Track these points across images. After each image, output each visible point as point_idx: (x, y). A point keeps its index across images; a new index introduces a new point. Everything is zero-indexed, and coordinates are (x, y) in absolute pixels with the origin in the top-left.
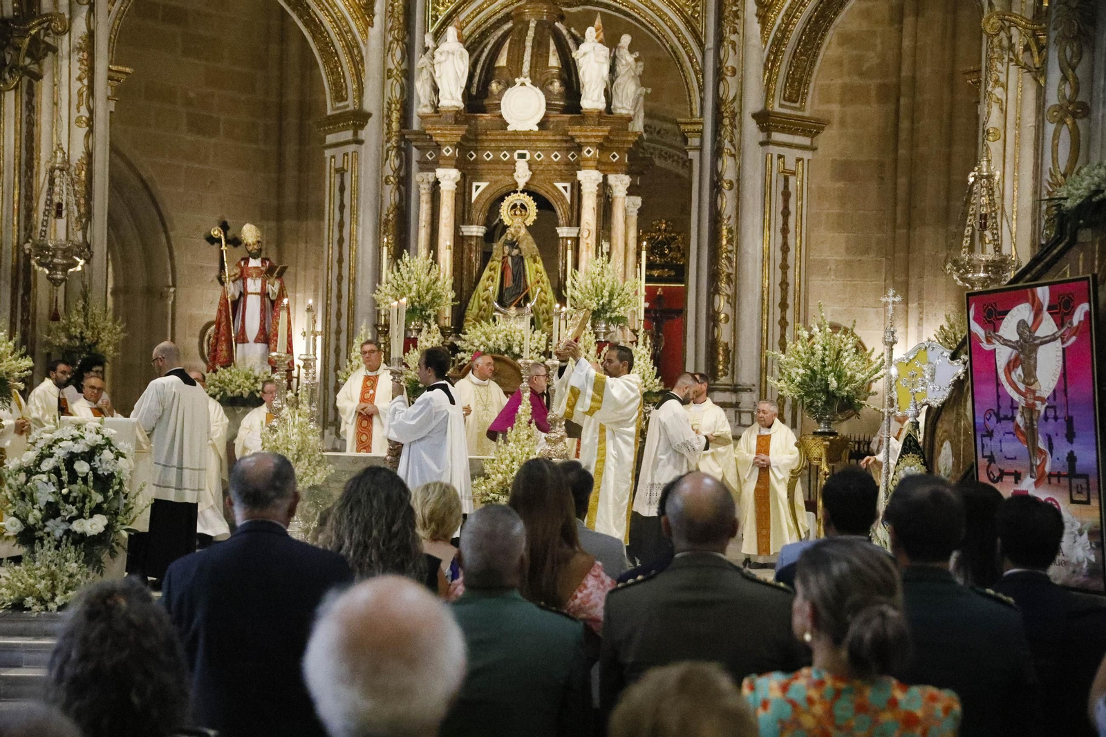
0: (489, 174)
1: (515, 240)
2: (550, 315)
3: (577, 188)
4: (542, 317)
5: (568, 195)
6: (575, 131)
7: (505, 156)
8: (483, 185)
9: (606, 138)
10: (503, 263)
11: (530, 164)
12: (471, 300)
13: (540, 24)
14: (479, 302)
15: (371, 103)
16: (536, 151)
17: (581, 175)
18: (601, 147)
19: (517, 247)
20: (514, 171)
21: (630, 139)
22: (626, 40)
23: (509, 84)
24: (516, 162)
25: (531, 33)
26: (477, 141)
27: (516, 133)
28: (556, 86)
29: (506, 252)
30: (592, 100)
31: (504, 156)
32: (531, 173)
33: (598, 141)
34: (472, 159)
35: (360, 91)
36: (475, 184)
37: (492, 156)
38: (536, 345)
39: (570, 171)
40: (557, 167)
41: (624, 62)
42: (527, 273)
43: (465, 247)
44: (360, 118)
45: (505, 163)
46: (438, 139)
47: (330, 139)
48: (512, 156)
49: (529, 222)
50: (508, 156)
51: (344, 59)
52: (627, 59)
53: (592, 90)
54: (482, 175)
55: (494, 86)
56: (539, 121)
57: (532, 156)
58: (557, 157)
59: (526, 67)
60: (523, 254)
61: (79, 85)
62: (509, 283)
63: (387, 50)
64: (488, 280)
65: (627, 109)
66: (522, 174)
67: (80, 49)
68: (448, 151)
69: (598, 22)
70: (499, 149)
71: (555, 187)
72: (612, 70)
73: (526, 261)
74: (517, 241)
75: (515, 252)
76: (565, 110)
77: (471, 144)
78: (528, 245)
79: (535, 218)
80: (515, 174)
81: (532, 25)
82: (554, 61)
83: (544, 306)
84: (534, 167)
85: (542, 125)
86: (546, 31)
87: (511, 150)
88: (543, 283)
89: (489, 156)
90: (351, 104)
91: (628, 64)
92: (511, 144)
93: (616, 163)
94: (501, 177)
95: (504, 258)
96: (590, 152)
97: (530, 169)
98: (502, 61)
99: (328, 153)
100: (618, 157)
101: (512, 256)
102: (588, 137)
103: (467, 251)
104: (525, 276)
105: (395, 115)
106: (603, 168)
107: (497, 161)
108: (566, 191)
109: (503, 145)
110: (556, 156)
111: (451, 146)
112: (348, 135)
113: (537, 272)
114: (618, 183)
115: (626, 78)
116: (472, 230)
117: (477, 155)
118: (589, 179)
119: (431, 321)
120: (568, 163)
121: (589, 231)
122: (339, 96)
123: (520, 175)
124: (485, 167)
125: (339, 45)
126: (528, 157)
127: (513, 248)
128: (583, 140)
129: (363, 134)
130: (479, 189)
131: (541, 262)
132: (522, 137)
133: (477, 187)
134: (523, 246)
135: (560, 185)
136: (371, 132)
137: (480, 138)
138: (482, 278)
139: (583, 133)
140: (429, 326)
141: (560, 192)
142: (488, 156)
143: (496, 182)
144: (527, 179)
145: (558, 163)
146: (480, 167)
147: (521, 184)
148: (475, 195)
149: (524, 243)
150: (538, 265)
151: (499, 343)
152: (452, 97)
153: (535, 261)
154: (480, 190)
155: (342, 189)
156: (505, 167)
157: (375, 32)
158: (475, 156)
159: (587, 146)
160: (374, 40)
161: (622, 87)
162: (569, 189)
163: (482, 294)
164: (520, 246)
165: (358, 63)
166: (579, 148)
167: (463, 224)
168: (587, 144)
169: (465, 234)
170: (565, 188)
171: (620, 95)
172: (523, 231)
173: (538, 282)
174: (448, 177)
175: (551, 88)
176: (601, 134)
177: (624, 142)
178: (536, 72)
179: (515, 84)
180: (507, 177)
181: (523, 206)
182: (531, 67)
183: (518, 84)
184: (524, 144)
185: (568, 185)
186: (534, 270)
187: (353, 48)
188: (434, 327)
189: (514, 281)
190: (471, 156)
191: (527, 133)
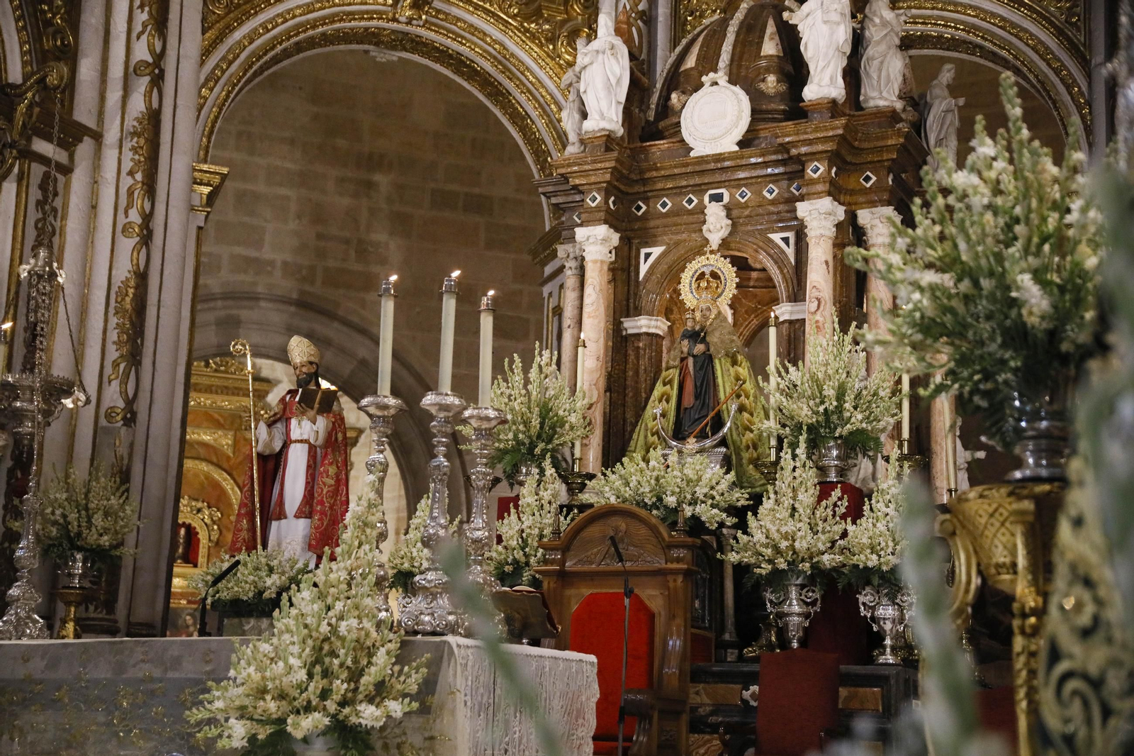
0: (665, 234)
1: (697, 328)
2: (760, 450)
4: (746, 456)
5: (790, 252)
6: (797, 143)
7: (690, 201)
8: (657, 252)
10: (681, 370)
11: (728, 209)
12: (635, 436)
14: (646, 437)
16: (739, 187)
17: (804, 210)
18: (840, 162)
19: (703, 341)
20: (704, 222)
21: (890, 142)
24: (705, 207)
25: (739, 16)
26: (644, 181)
27: (702, 160)
28: (772, 83)
29: (685, 350)
30: (822, 86)
32: (730, 222)
33: (829, 146)
34: (640, 213)
36: (643, 251)
37: (670, 205)
38: (705, 490)
39: (793, 213)
40: (772, 208)
41: (877, 20)
42: (720, 380)
43: (630, 352)
45: (690, 213)
46: (577, 182)
47: (548, 271)
48: (701, 201)
50: (696, 201)
53: (819, 69)
54: (655, 236)
55: (675, 98)
56: (740, 138)
57: (732, 196)
59: (724, 59)
60: (712, 349)
61: (129, 181)
62: (689, 400)
64: (660, 401)
65: (886, 99)
66: (716, 227)
67: (135, 134)
68: (594, 199)
70: (678, 192)
71: (771, 241)
73: (717, 361)
74: (702, 329)
75: (700, 348)
77: (637, 188)
78: (722, 336)
79: (735, 292)
80: (705, 228)
81: (744, 6)
82: (770, 48)
83: (749, 435)
84: (735, 213)
85: (745, 143)
86: (766, 11)
87: (700, 189)
88: (747, 397)
91: (885, 23)
92: (697, 180)
93: (870, 188)
94: (684, 236)
95: (682, 360)
96: (818, 170)
97: (728, 216)
98: (690, 62)
99: (545, 291)
100: (874, 178)
101: (694, 356)
102: (810, 142)
103: (632, 357)
104: (715, 385)
106: (848, 199)
107: (678, 212)
108: (788, 244)
109: (684, 183)
110: (771, 192)
111: (599, 190)
113: (738, 379)
114: (877, 222)
115: (882, 47)
116: (639, 323)
117: (648, 206)
118: (819, 214)
119: (547, 464)
120: (790, 200)
121: (819, 300)
123: (712, 228)
124: (658, 222)
126: (726, 199)
127: (696, 342)
128: (804, 150)
130: (650, 258)
131: (746, 364)
132: (712, 166)
133: (648, 256)
134: (713, 339)
135: (776, 237)
137: (647, 175)
138: (652, 398)
139: (802, 137)
140: (542, 472)
141: (779, 247)
142: (664, 205)
143: (677, 244)
144: (724, 233)
145: (773, 202)
146: (652, 223)
148: (642, 268)
149: (717, 334)
150: (740, 370)
151: (642, 490)
152: (602, 117)
153: (735, 363)
154: (651, 260)
156: (691, 219)
158: (644, 208)
159: (812, 161)
161: (876, 63)
162: (792, 241)
163: (650, 425)
164: (708, 339)
167: (628, 316)
168: (813, 156)
169: (630, 331)
170: (786, 240)
171: (875, 76)
172: (715, 314)
173: (738, 396)
174: (597, 242)
175: (762, 86)
176: (831, 134)
177: (881, 149)
178: (740, 66)
179: (702, 85)
180: (693, 235)
181: (715, 275)
182: (732, 60)
183: (707, 85)
184: (718, 177)
185: (791, 235)
188: (550, 471)
189: (697, 397)
190: (639, 208)
191: (719, 158)
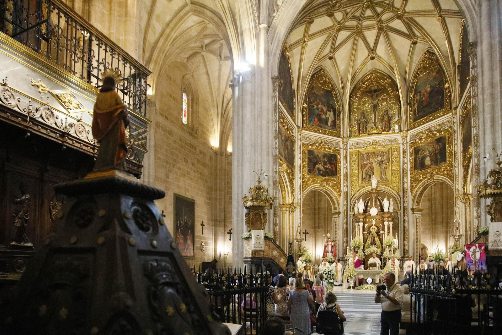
0: (368, 223)
3: (384, 225)
4: (378, 247)
6: (383, 215)
8: (367, 225)
9: (389, 216)
10: (371, 238)
13: (375, 197)
15: (341, 210)
17: (385, 223)
18: (388, 218)
19: (373, 235)
20: (372, 222)
22: (391, 199)
23: (371, 208)
25: (374, 199)
26: (366, 218)
27: (373, 216)
28: (379, 208)
30: (386, 210)
31: (370, 220)
34: (365, 221)
35: (339, 208)
39: (383, 222)
43: (364, 235)
44: (339, 213)
46: (359, 218)
47: (333, 217)
49: (375, 231)
51: (336, 203)
52: (392, 203)
53: (386, 208)
55: (368, 208)
58: (380, 220)
59: (374, 205)
63: (344, 201)
66: (374, 223)
68: (361, 220)
69: (386, 197)
70: (369, 219)
72: (389, 205)
73: (375, 238)
76: (381, 212)
78: (375, 235)
81: (374, 197)
82: (378, 203)
83: (379, 245)
85: (377, 214)
86: (376, 198)
89: (368, 220)
90: (337, 210)
93: (390, 220)
94: (370, 223)
96: (386, 219)
98: (369, 204)
99: (333, 219)
101: (373, 237)
102: (386, 216)
104: (375, 240)
105: (345, 212)
106: (388, 221)
107: (369, 221)
108: (382, 225)
112: (337, 216)
114: (390, 223)
116: (365, 232)
118: (386, 223)
120: (382, 220)
121: (386, 232)
122: (335, 209)
125: (335, 201)
129: (340, 216)
130: (366, 225)
135: (380, 224)
136: (341, 215)
138: (368, 240)
147: (374, 224)
148: (365, 227)
152: (361, 211)
153: (377, 237)
155: (336, 225)
157: (341, 198)
160: (341, 200)
161: (391, 207)
165: (338, 204)
166: (384, 218)
171: (391, 209)
172: (374, 232)
173: (378, 241)
174: (361, 224)
181: (374, 228)
183: (373, 208)
186: (377, 239)
187: (337, 201)
189: (373, 241)
191: (375, 216)
